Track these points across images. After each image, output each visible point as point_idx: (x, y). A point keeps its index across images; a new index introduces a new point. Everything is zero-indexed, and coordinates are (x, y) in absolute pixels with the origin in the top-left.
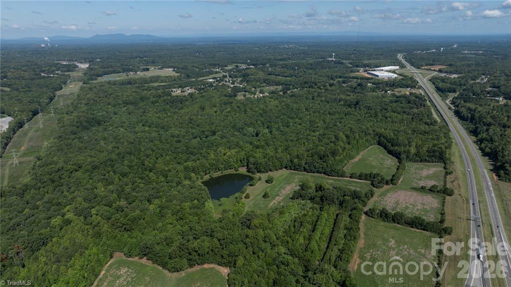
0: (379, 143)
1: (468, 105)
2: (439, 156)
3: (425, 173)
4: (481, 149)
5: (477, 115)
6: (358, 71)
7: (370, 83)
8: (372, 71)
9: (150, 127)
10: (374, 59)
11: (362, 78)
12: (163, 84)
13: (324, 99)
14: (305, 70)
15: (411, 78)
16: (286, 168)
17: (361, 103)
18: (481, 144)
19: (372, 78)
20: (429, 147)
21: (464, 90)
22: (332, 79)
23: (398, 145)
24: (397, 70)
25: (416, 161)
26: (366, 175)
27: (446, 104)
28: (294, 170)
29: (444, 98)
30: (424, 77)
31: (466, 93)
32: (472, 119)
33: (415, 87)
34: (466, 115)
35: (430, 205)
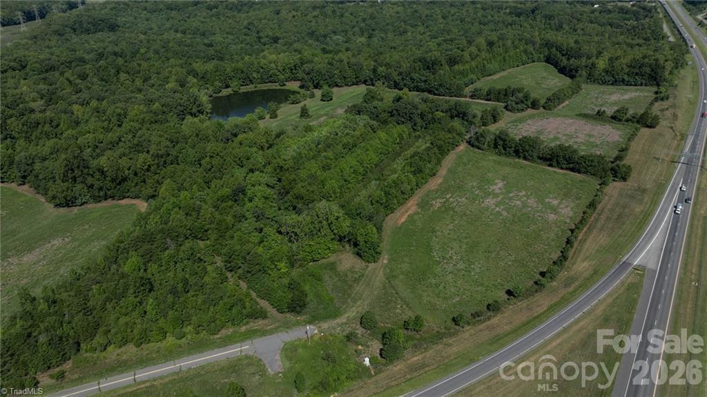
0: (548, 60)
2: (650, 73)
3: (614, 98)
16: (365, 82)
20: (633, 59)
23: (579, 57)
25: (604, 83)
27: (696, 20)
29: (695, 13)
35: (604, 138)
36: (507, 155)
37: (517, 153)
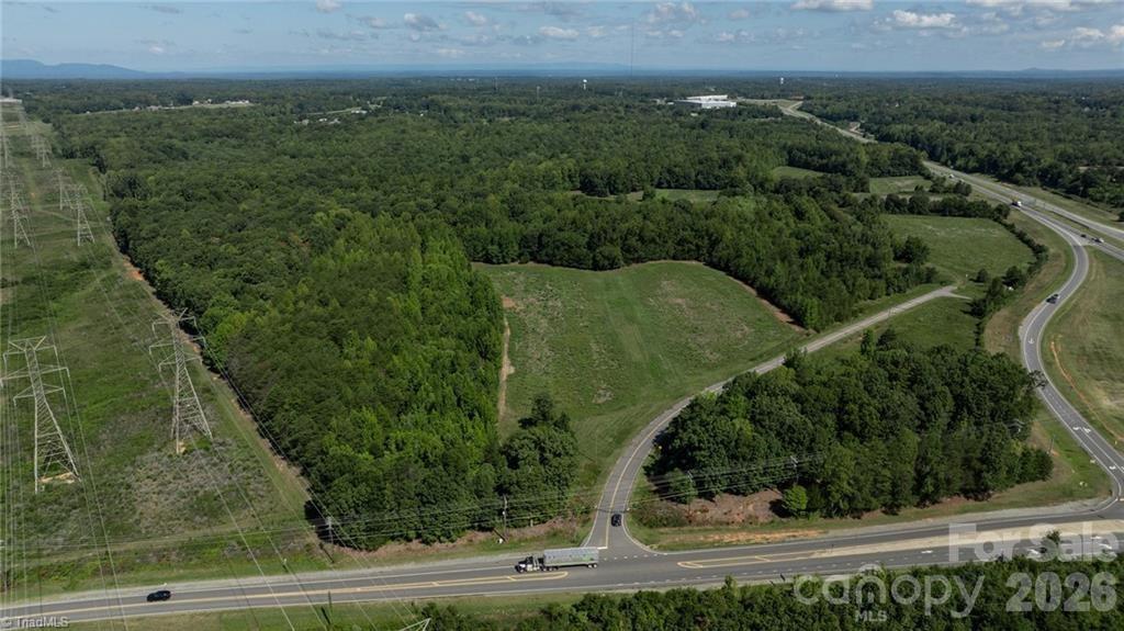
0: (792, 163)
7: (694, 112)
15: (764, 108)
16: (659, 185)
19: (692, 107)
24: (727, 99)
27: (854, 132)
29: (845, 127)
30: (784, 107)
31: (878, 117)
33: (781, 116)
36: (906, 213)
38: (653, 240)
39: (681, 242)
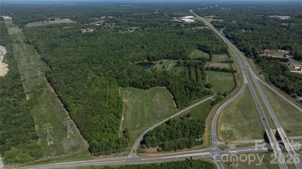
0: (199, 49)
1: (231, 33)
2: (225, 51)
3: (221, 57)
4: (239, 49)
5: (235, 37)
6: (174, 19)
7: (182, 24)
8: (181, 18)
9: (86, 46)
10: (178, 12)
11: (178, 22)
12: (70, 27)
13: (165, 32)
14: (147, 19)
15: (201, 22)
16: (165, 59)
17: (184, 33)
18: (239, 47)
19: (183, 22)
20: (220, 48)
21: (227, 27)
22: (163, 23)
23: (208, 48)
24: (193, 18)
25: (216, 54)
26: (200, 58)
27: (220, 33)
28: (169, 59)
29: (219, 31)
30: (207, 21)
31: (228, 28)
32: (233, 38)
33: (205, 26)
34: (231, 37)
35: (227, 66)
36: (214, 71)
37: (216, 70)
38: (157, 83)
39: (162, 83)
